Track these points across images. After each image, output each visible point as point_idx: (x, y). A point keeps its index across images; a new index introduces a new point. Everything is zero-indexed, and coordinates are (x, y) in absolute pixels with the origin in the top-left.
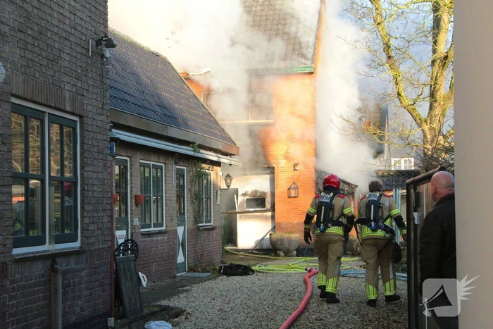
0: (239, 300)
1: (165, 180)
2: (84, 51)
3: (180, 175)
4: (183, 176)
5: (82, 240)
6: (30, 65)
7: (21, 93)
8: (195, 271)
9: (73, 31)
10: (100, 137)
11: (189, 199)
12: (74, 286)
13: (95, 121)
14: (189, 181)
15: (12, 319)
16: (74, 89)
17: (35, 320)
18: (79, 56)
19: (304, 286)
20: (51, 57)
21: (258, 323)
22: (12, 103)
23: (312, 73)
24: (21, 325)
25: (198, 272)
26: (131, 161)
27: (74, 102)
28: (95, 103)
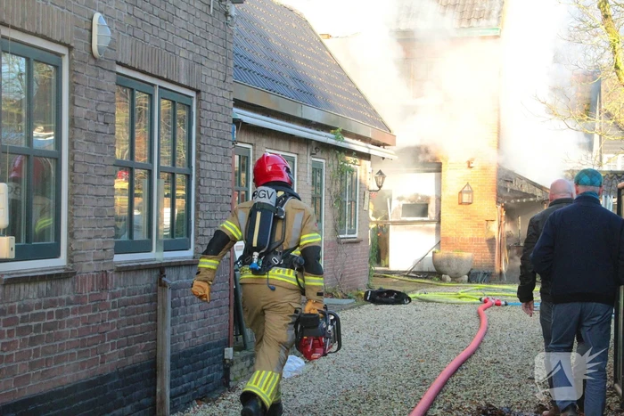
0: (391, 335)
1: (298, 176)
2: (205, 8)
3: (317, 170)
4: (320, 171)
5: (195, 249)
6: (139, 26)
7: (128, 62)
8: (333, 296)
10: (220, 117)
11: (328, 202)
12: (185, 305)
13: (215, 98)
14: (328, 177)
15: (112, 341)
16: (191, 55)
17: (138, 345)
18: (198, 14)
19: (477, 320)
20: (164, 15)
21: (415, 363)
22: (118, 73)
23: (499, 37)
24: (122, 349)
25: (337, 297)
26: (254, 150)
27: (190, 72)
28: (215, 74)
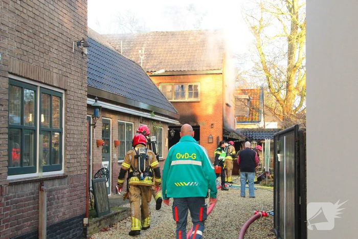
1: (134, 132)
2: (69, 49)
5: (65, 170)
7: (17, 72)
9: (60, 35)
10: (79, 103)
12: (58, 199)
13: (76, 94)
15: (6, 224)
16: (60, 72)
17: (26, 223)
18: (65, 52)
20: (42, 50)
23: (222, 74)
27: (60, 80)
28: (76, 82)
